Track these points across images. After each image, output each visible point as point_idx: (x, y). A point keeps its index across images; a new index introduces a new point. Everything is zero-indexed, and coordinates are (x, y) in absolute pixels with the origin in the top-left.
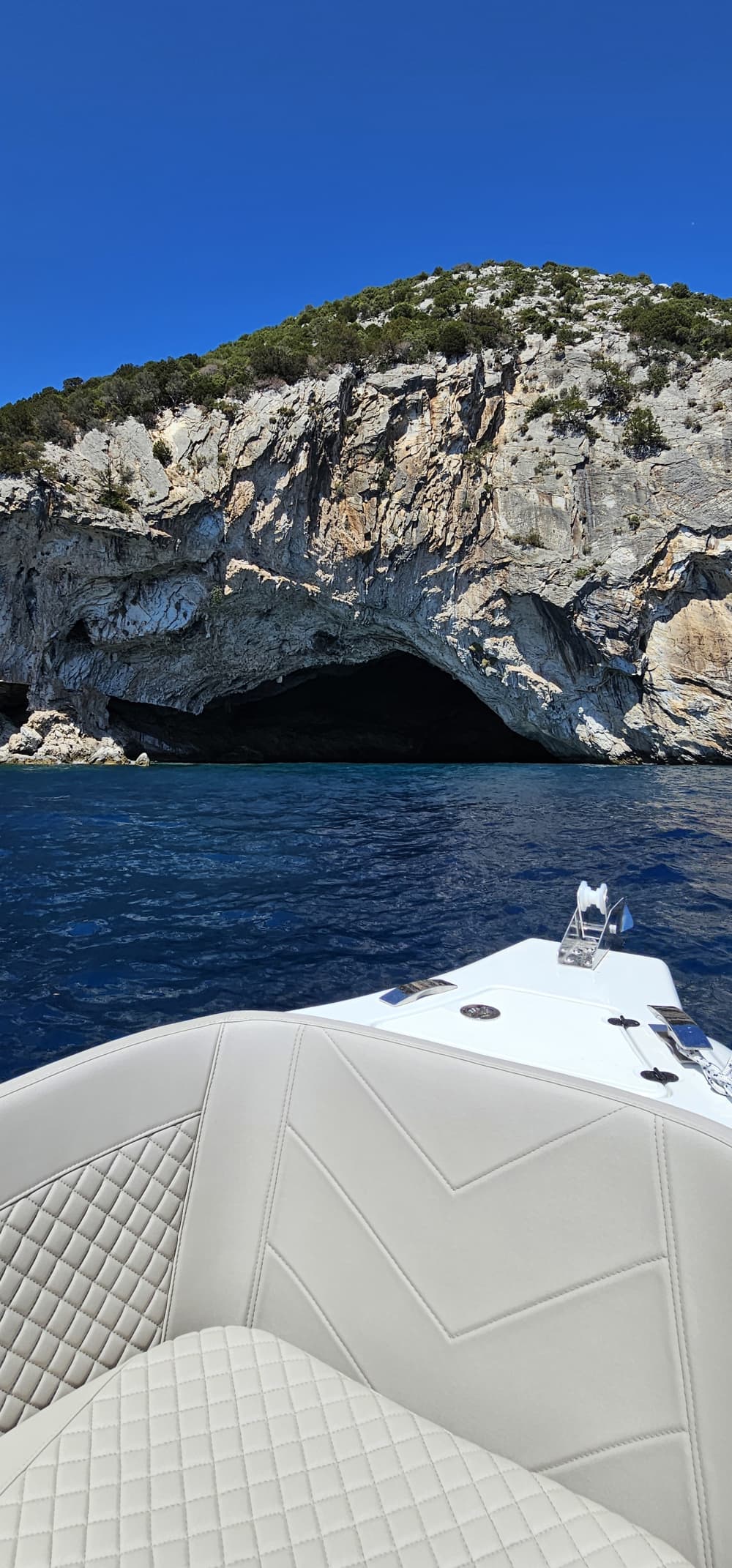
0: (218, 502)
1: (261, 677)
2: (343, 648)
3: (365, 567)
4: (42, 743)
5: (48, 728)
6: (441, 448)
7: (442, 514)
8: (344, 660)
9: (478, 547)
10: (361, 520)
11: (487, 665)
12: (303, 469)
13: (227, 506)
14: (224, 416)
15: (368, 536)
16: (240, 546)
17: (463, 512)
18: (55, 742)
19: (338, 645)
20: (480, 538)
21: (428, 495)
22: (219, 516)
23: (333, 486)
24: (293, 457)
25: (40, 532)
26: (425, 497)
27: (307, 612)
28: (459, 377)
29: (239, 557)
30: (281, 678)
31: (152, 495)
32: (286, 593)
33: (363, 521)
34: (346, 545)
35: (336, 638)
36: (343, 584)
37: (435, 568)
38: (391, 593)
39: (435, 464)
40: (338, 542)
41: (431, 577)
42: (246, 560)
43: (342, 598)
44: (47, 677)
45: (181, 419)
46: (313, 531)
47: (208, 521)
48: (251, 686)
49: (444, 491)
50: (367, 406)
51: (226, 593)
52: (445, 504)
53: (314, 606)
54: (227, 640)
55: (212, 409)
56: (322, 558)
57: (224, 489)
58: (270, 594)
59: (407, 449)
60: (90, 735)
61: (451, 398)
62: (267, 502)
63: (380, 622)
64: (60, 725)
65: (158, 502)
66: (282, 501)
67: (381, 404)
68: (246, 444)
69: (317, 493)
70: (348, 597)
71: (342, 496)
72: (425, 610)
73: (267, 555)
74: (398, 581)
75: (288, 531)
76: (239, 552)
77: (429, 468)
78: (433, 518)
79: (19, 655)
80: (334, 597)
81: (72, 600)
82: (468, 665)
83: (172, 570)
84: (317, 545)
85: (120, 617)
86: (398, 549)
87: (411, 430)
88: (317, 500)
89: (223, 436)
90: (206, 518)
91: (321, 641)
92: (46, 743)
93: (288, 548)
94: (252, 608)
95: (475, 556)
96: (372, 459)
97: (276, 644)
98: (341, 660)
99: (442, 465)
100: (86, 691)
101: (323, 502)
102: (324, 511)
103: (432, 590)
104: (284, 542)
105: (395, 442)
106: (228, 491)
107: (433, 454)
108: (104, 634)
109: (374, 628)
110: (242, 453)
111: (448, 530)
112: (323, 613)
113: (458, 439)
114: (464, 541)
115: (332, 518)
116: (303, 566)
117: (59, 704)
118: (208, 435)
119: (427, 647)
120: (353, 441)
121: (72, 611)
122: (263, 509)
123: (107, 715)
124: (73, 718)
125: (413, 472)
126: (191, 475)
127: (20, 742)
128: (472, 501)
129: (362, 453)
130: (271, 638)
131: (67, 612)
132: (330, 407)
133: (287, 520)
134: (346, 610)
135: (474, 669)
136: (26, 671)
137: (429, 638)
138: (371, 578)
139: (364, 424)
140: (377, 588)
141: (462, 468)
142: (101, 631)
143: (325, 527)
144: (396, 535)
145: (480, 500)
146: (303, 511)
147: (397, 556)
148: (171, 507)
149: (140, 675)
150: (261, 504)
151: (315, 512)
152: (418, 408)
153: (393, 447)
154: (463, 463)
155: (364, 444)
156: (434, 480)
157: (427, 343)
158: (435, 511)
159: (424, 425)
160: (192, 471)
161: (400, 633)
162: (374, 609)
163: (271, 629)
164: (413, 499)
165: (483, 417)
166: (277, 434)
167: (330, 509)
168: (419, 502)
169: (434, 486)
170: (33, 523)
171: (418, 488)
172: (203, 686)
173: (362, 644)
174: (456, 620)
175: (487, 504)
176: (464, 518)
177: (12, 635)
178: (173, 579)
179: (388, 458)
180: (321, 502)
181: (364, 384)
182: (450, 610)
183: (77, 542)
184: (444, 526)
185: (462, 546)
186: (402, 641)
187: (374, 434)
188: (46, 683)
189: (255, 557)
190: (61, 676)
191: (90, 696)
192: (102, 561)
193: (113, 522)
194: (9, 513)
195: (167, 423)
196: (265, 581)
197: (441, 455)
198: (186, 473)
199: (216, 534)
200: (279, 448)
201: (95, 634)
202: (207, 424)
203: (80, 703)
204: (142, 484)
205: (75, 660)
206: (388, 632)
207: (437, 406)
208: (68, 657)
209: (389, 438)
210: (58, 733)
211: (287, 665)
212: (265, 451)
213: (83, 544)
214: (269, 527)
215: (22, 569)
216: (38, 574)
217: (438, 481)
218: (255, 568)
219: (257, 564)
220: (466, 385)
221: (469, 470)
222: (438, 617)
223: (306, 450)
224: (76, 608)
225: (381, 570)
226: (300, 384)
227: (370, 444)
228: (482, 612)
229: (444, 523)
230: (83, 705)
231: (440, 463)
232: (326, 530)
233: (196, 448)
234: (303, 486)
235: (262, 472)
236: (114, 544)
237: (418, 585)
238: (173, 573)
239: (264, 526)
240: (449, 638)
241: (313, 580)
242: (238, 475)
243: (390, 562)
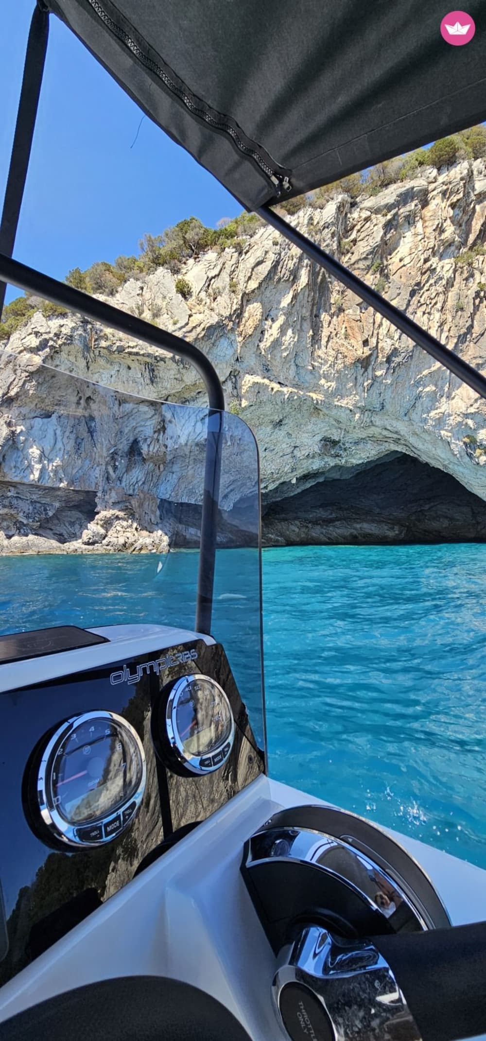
0: (231, 324)
1: (278, 479)
2: (345, 450)
3: (364, 373)
4: (106, 536)
5: (111, 524)
6: (434, 254)
7: (437, 316)
8: (346, 462)
9: (472, 344)
10: (359, 328)
11: (481, 455)
12: (304, 284)
13: (239, 327)
14: (234, 250)
15: (366, 343)
16: (252, 364)
17: (457, 312)
18: (116, 535)
19: (340, 447)
20: (474, 335)
21: (422, 301)
22: (233, 338)
23: (332, 301)
24: (295, 275)
25: (87, 363)
26: (419, 302)
27: (313, 419)
28: (450, 183)
29: (252, 372)
30: (295, 479)
31: (175, 324)
32: (294, 403)
33: (362, 330)
34: (346, 354)
35: (339, 442)
36: (344, 390)
37: (430, 367)
38: (388, 395)
39: (428, 269)
40: (338, 352)
41: (426, 376)
42: (258, 375)
43: (343, 403)
44: (112, 485)
45: (201, 262)
46: (315, 343)
47: (224, 343)
48: (271, 487)
49: (438, 294)
50: (361, 228)
51: (243, 405)
52: (439, 306)
53: (319, 413)
54: (246, 448)
55: (225, 248)
56: (325, 368)
57: (235, 311)
58: (280, 404)
59: (401, 260)
60: (144, 528)
61: (443, 205)
62: (273, 320)
63: (377, 424)
64: (121, 521)
65: (180, 328)
66: (287, 318)
67: (375, 223)
68: (253, 269)
69: (319, 309)
70: (347, 402)
71: (341, 310)
72: (420, 408)
73: (275, 371)
74: (395, 383)
75: (294, 345)
76: (252, 369)
77: (423, 274)
78: (427, 320)
79: (86, 468)
80: (336, 403)
81: (124, 422)
82: (461, 456)
83: (200, 392)
84: (319, 356)
85: (162, 433)
86: (395, 352)
87: (404, 242)
88: (317, 316)
89: (234, 267)
90: (222, 340)
91: (326, 445)
92: (109, 536)
93: (295, 362)
94: (266, 419)
95: (470, 353)
96: (367, 273)
97: (289, 450)
98: (343, 461)
99: (435, 269)
100: (142, 495)
101: (325, 317)
102: (325, 325)
103: (427, 389)
104: (290, 356)
105: (389, 257)
106: (239, 314)
107: (426, 261)
108: (151, 449)
109: (372, 431)
110: (250, 278)
111: (442, 331)
112: (327, 420)
113: (450, 245)
114: (458, 339)
115: (332, 330)
116: (308, 377)
117: (120, 505)
118: (221, 269)
119: (421, 444)
120: (350, 259)
121: (126, 431)
122: (271, 328)
123: (158, 513)
124: (131, 514)
125: (407, 280)
126: (208, 304)
127: (89, 536)
128: (466, 301)
129: (359, 269)
130: (284, 446)
131: (121, 432)
132: (328, 227)
133: (292, 335)
134: (347, 415)
135: (467, 459)
136: (94, 480)
137: (424, 435)
138: (369, 381)
139: (358, 244)
140: (375, 391)
141: (455, 271)
142: (149, 446)
143: (326, 339)
144: (393, 339)
145: (474, 299)
146: (307, 325)
147: (393, 359)
148: (191, 331)
149: (181, 481)
150: (269, 322)
151: (316, 327)
152: (410, 220)
153: (387, 261)
154: (456, 267)
155: (360, 260)
156: (428, 285)
157: (417, 160)
158: (429, 313)
159: (416, 235)
160: (208, 301)
161: (396, 433)
162: (372, 411)
163: (284, 437)
164: (408, 305)
165: (474, 223)
166: (280, 254)
167: (330, 323)
168: (414, 306)
169: (428, 290)
170: (80, 355)
171: (413, 294)
172: (231, 487)
173: (361, 446)
174: (450, 415)
175: (481, 302)
176: (458, 317)
177: (77, 452)
178: (201, 399)
179: (382, 271)
180: (322, 316)
181: (358, 210)
182: (444, 406)
183: (118, 371)
184: (439, 327)
185: (457, 344)
186: (397, 441)
187: (369, 248)
188: (110, 490)
189: (267, 370)
190: (123, 484)
191: (144, 498)
192: (139, 385)
193: (143, 349)
194: (57, 346)
195: (189, 268)
196: (276, 392)
197: (434, 261)
198: (204, 303)
199: (232, 354)
200: (282, 268)
201: (145, 449)
202: (221, 260)
203: (137, 504)
204: (168, 316)
205: (134, 471)
206: (385, 433)
207: (429, 214)
208: (128, 469)
209: (383, 252)
210: (119, 528)
211: (299, 468)
212: (270, 272)
213: (124, 371)
214: (277, 343)
215: (80, 398)
216: (95, 402)
217: (431, 285)
218: (266, 381)
219: (268, 378)
220: (458, 190)
221: (462, 272)
222: (432, 414)
223: (307, 267)
224: (128, 428)
225: (378, 373)
226: (301, 213)
227: (365, 259)
228: (476, 405)
229: (439, 324)
230: (139, 506)
231: (433, 267)
232: (328, 342)
233: (212, 282)
234: (305, 302)
235: (268, 293)
236: (147, 370)
237: (414, 385)
238: (201, 394)
239: (272, 342)
240: (443, 432)
241: (317, 388)
242: (247, 298)
243: (387, 365)
